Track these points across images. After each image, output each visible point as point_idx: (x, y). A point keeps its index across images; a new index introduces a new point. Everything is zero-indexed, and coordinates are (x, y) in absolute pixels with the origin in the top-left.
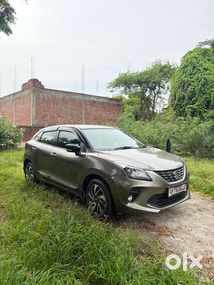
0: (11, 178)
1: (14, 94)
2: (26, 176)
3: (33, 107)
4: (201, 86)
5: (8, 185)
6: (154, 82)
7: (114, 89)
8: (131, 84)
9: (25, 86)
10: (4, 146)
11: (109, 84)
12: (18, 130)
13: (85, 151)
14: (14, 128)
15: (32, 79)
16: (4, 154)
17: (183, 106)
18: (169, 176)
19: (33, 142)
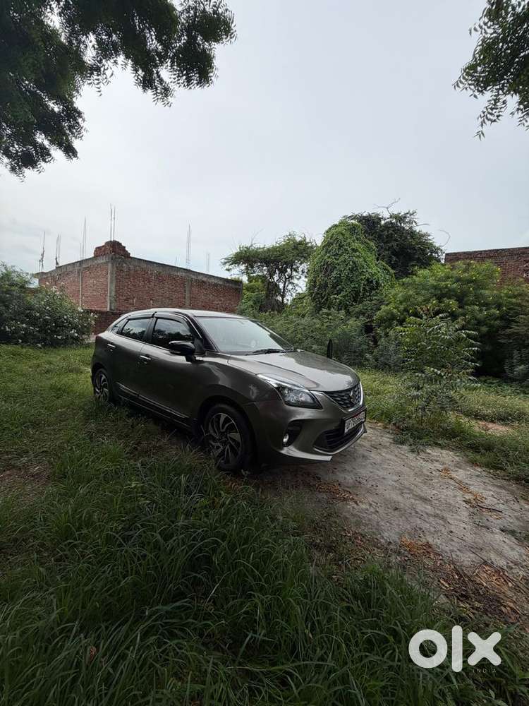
0: (68, 393)
1: (81, 262)
2: (95, 391)
3: (111, 282)
4: (348, 271)
5: (62, 407)
6: (286, 263)
7: (231, 267)
8: (255, 262)
9: (99, 251)
10: (62, 339)
11: (225, 259)
12: (86, 315)
13: (202, 354)
14: (80, 313)
15: (111, 241)
16: (60, 352)
17: (325, 295)
18: (345, 400)
19: (109, 335)
